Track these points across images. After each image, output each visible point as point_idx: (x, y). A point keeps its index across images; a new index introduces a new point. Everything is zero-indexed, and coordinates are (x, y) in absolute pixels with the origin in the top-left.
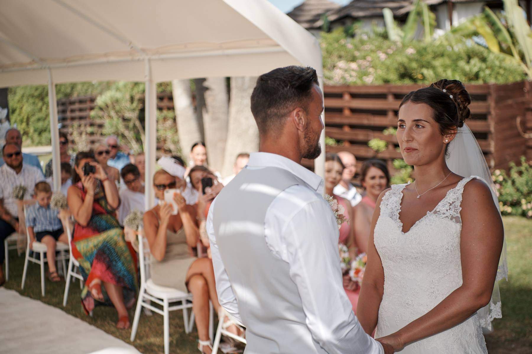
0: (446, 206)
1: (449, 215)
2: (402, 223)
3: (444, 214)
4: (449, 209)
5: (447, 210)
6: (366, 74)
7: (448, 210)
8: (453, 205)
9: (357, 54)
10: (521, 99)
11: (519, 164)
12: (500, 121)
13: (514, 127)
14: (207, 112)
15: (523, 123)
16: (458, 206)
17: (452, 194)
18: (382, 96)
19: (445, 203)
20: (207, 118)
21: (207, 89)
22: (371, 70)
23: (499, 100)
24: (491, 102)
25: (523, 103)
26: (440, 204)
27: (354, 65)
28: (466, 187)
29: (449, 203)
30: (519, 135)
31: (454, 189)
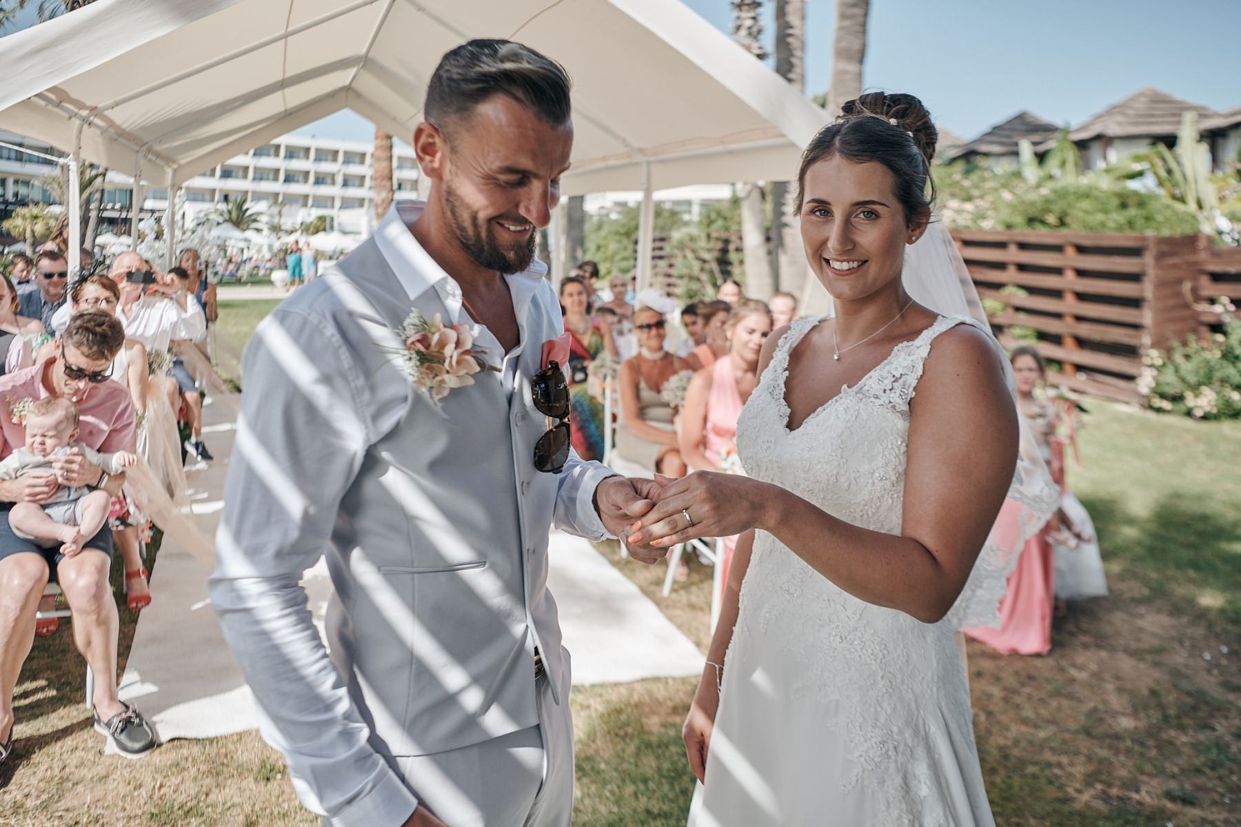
0: (886, 382)
1: (887, 402)
2: (789, 407)
3: (877, 397)
4: (890, 390)
5: (885, 391)
6: (983, 217)
7: (888, 392)
8: (901, 381)
9: (976, 193)
10: (1191, 258)
11: (1185, 344)
12: (1161, 284)
13: (1179, 295)
14: (785, 252)
15: (1194, 290)
16: (909, 387)
17: (903, 355)
18: (1002, 245)
19: (884, 375)
20: (784, 260)
21: (786, 225)
22: (990, 213)
23: (1161, 256)
24: (1148, 260)
25: (1196, 263)
26: (872, 373)
27: (968, 206)
28: (934, 344)
29: (894, 376)
30: (1186, 306)
31: (911, 343)
